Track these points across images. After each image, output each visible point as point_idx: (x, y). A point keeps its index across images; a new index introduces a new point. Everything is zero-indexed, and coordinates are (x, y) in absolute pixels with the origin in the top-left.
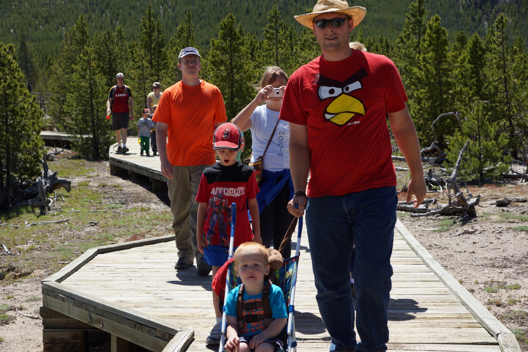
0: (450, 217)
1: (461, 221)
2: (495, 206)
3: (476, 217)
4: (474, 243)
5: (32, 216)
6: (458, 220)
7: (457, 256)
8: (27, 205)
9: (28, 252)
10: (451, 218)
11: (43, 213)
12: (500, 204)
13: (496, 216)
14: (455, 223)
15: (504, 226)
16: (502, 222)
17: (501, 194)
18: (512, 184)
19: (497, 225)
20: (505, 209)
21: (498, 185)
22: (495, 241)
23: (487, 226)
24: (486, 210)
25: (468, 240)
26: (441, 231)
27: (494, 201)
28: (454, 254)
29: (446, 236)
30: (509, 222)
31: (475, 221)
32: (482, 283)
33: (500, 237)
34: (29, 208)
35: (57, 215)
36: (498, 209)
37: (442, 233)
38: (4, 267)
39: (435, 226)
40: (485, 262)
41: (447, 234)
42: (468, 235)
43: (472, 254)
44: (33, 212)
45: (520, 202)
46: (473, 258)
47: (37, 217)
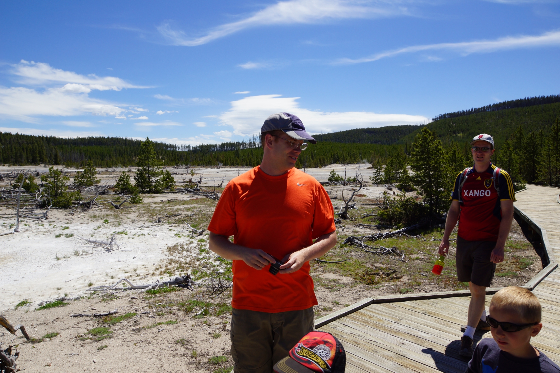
5: (439, 234)
8: (437, 228)
9: (413, 260)
34: (439, 229)
38: (392, 270)
47: (441, 235)
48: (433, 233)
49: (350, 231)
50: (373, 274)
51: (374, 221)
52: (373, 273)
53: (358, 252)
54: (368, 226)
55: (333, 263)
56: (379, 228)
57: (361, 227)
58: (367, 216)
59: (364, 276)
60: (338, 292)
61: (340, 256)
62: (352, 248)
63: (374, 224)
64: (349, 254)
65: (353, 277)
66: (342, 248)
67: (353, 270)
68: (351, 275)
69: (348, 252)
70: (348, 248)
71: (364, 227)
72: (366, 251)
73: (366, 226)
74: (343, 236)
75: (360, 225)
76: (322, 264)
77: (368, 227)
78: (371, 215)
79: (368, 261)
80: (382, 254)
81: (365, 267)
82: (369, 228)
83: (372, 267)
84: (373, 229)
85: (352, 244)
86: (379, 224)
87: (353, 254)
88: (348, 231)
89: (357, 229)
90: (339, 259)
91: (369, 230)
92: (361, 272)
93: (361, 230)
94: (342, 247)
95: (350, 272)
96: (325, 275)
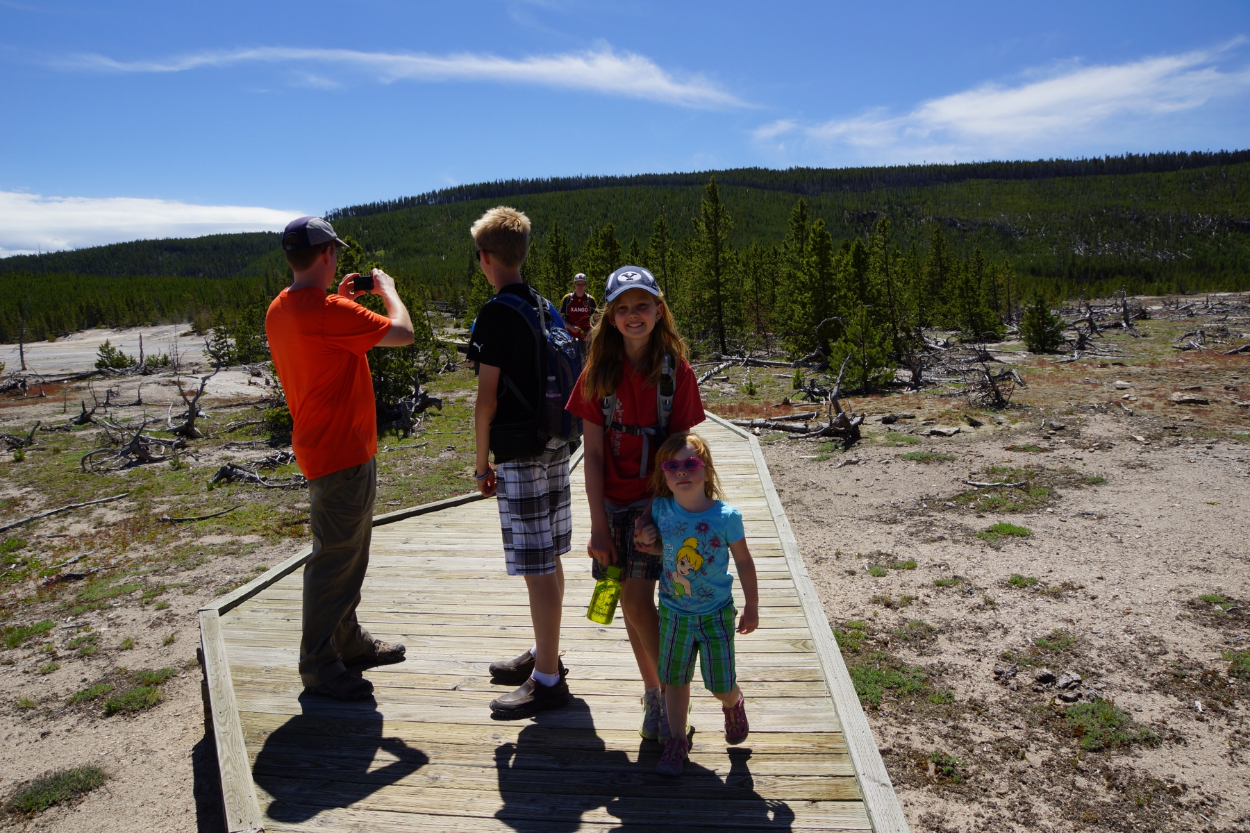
0: (832, 439)
1: (843, 445)
2: (880, 423)
3: (860, 438)
4: (857, 480)
5: (394, 439)
6: (841, 444)
7: (836, 500)
8: (389, 429)
10: (833, 441)
11: (405, 436)
12: (886, 421)
13: (882, 438)
14: (836, 447)
15: (892, 451)
16: (888, 445)
17: (885, 407)
18: (898, 393)
19: (884, 450)
20: (891, 426)
21: (883, 394)
22: (882, 477)
23: (873, 452)
24: (871, 428)
25: (850, 475)
26: (820, 461)
27: (879, 417)
28: (833, 498)
29: (825, 468)
30: (897, 446)
31: (859, 444)
32: (865, 556)
33: (888, 470)
34: (394, 431)
35: (419, 437)
36: (885, 426)
37: (821, 463)
39: (814, 452)
40: (871, 512)
41: (825, 464)
42: (851, 467)
43: (855, 498)
44: (397, 434)
45: (908, 418)
46: (856, 504)
47: (399, 440)
48: (383, 439)
49: (212, 458)
50: (296, 523)
51: (259, 433)
52: (296, 520)
53: (251, 493)
54: (249, 444)
55: (207, 518)
56: (273, 444)
57: (234, 448)
58: (240, 427)
59: (281, 529)
60: (252, 556)
61: (216, 505)
62: (234, 487)
63: (260, 440)
64: (233, 497)
65: (261, 533)
66: (213, 491)
67: (256, 523)
68: (254, 531)
69: (229, 495)
70: (226, 489)
71: (240, 447)
72: (269, 488)
73: (245, 444)
74: (203, 471)
75: (232, 444)
76: (184, 526)
77: (251, 446)
78: (248, 424)
79: (279, 502)
80: (302, 486)
81: (277, 514)
82: (253, 449)
83: (289, 511)
84: (263, 449)
85: (230, 481)
86: (273, 437)
87: (241, 496)
88: (209, 460)
89: (228, 453)
90: (217, 509)
91: (253, 452)
92: (273, 523)
93: (237, 454)
94: (211, 489)
95: (250, 528)
96: (201, 540)
